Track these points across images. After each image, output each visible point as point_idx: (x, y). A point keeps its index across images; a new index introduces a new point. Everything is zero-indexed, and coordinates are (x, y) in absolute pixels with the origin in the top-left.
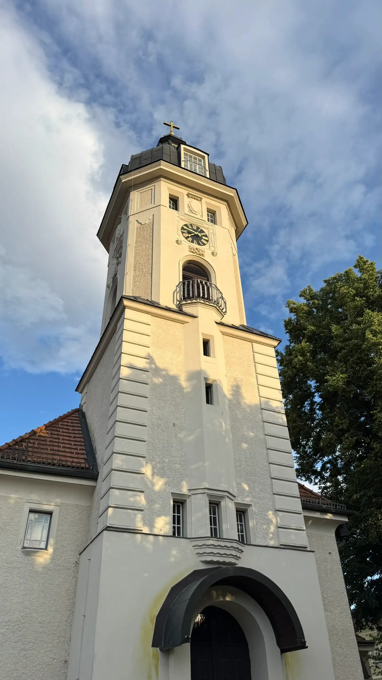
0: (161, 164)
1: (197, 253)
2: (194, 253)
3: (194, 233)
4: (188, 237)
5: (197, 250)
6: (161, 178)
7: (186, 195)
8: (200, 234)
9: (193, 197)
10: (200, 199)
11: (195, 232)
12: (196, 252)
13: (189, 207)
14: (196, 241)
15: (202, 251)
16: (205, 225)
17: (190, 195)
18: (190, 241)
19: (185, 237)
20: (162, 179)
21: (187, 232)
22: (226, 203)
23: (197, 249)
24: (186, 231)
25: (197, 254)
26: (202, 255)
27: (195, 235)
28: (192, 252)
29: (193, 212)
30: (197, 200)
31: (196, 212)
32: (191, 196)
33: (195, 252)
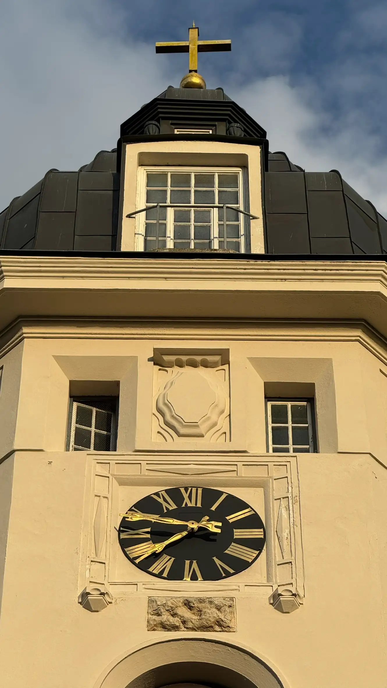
0: (4, 276)
1: (190, 625)
2: (175, 628)
3: (185, 527)
4: (155, 556)
5: (191, 608)
6: (21, 329)
7: (149, 360)
8: (213, 527)
9: (184, 358)
10: (217, 358)
11: (187, 521)
12: (184, 622)
13: (163, 415)
14: (195, 565)
15: (219, 608)
16: (244, 472)
17: (166, 358)
18: (165, 575)
19: (137, 561)
20: (25, 330)
21: (148, 536)
22: (358, 333)
23: (188, 604)
24: (144, 533)
25: (193, 629)
26: (217, 628)
27: (192, 534)
28: (165, 627)
29: (182, 431)
30: (206, 365)
31: (198, 426)
32: (173, 358)
33: (176, 621)
